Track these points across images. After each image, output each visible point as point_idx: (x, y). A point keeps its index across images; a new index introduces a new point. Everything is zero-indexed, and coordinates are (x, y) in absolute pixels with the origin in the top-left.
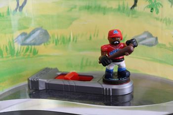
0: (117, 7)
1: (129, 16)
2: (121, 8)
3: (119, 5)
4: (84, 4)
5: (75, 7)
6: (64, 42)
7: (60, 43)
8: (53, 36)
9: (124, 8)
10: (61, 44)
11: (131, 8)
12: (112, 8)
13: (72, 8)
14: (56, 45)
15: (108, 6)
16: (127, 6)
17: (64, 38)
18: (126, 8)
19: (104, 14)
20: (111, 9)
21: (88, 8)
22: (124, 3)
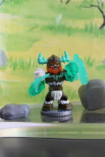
0: (84, 27)
1: (97, 37)
2: (89, 28)
3: (86, 25)
4: (46, 23)
5: (37, 26)
6: (22, 67)
7: (18, 67)
8: (11, 59)
9: (92, 28)
10: (19, 69)
11: (100, 28)
12: (78, 28)
13: (33, 28)
14: (14, 69)
15: (74, 26)
16: (96, 25)
17: (23, 62)
18: (94, 27)
19: (69, 35)
20: (77, 30)
21: (51, 28)
22: (91, 22)
